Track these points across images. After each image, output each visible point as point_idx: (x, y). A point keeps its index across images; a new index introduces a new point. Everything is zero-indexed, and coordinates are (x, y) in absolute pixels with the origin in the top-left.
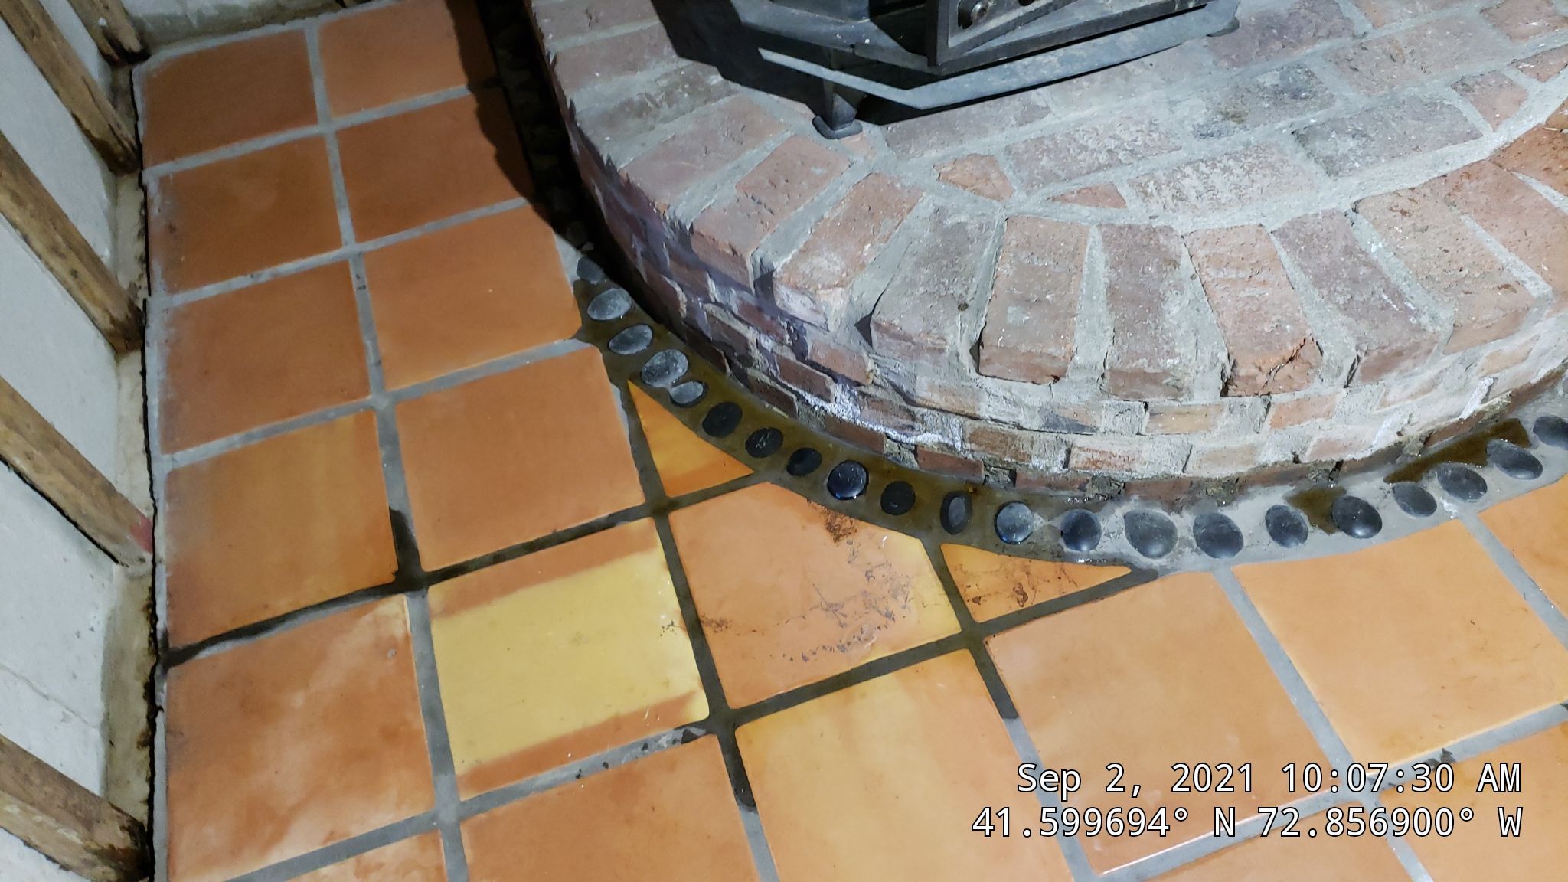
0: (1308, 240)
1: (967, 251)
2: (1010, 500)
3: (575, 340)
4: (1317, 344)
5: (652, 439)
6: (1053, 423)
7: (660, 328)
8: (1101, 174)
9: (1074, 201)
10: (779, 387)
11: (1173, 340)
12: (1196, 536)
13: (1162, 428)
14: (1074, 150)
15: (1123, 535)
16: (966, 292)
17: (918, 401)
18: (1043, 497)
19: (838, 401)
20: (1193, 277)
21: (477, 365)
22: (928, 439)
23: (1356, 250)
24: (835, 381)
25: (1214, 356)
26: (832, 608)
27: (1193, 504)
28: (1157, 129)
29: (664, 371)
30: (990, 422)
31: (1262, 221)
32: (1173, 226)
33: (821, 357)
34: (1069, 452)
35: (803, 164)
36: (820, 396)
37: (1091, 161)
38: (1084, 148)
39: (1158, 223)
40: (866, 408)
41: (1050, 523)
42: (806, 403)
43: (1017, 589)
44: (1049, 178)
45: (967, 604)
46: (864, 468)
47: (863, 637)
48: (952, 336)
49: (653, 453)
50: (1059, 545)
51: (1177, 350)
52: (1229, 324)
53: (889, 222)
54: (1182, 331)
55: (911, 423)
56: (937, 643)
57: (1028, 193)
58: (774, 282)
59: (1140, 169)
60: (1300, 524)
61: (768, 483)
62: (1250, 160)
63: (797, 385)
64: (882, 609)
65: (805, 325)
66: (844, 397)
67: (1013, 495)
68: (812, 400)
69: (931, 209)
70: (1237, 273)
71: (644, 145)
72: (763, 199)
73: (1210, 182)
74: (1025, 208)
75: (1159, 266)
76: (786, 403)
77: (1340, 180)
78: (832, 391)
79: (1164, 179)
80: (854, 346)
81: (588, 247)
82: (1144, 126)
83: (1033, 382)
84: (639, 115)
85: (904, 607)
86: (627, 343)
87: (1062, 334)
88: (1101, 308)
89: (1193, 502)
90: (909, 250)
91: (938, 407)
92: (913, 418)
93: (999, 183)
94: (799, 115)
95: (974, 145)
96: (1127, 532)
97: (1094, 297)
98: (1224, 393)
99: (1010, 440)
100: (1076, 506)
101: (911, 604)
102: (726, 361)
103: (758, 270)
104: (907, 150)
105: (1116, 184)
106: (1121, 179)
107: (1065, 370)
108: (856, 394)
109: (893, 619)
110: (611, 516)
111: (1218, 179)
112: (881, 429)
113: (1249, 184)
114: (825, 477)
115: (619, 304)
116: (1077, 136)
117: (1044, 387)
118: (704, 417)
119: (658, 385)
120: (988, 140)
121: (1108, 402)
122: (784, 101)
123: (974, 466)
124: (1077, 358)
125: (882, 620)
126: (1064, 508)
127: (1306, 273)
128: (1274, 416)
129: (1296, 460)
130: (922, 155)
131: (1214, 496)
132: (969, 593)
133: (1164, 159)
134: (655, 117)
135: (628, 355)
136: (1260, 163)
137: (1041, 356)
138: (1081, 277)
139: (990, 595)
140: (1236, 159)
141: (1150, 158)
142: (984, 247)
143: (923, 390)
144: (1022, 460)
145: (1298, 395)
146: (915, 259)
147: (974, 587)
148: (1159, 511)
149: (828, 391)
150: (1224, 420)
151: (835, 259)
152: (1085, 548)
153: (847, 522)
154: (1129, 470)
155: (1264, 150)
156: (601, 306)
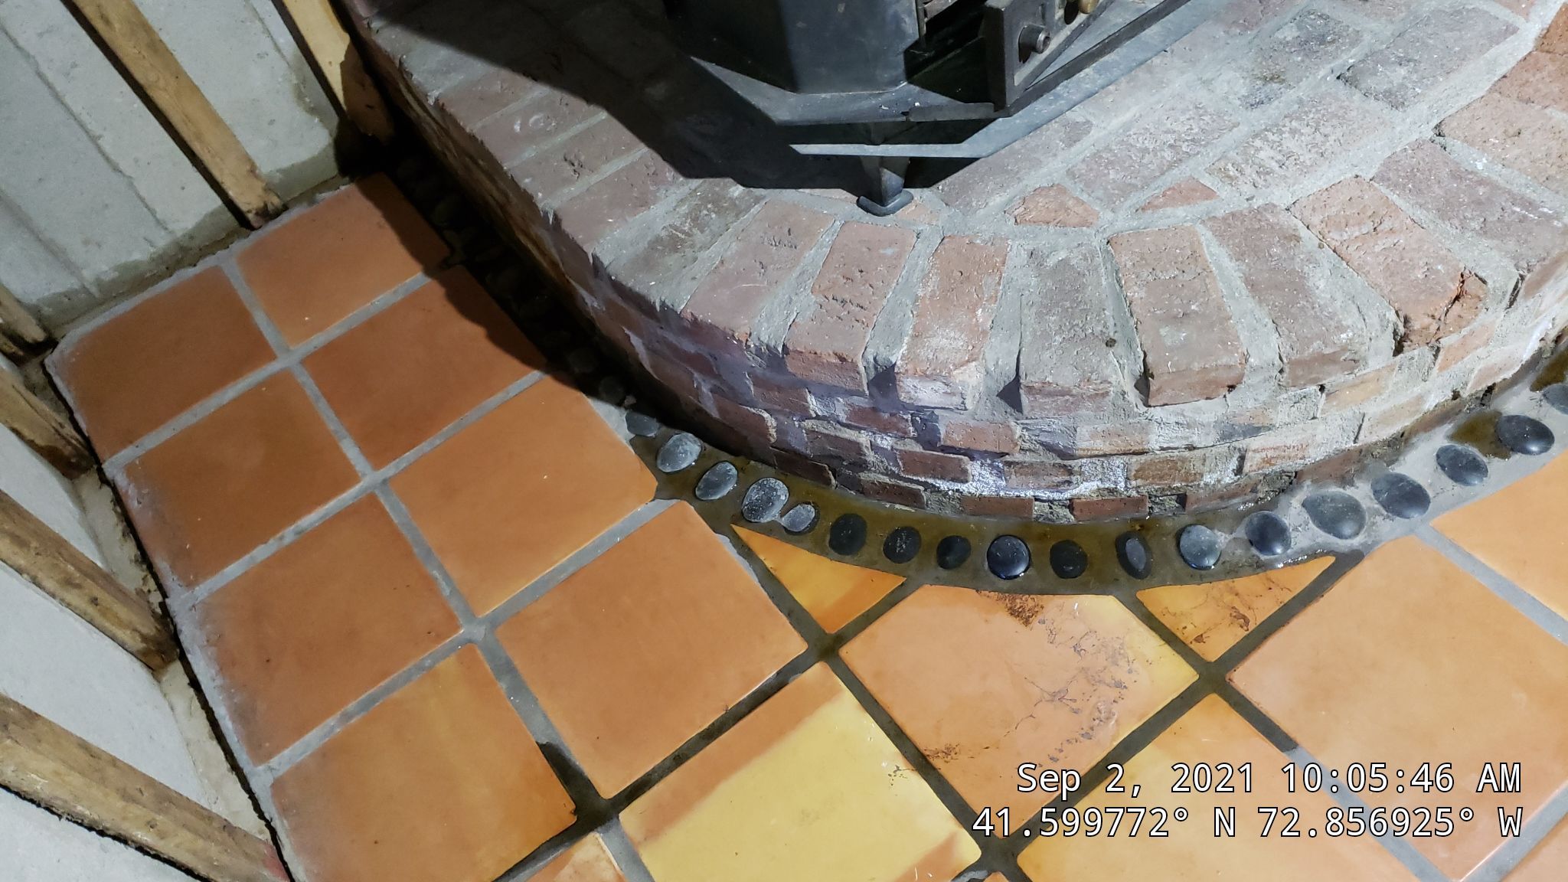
0: (1411, 176)
1: (1084, 286)
2: (1184, 526)
3: (657, 501)
4: (1477, 276)
5: (785, 577)
6: (1228, 433)
7: (740, 460)
8: (1175, 171)
9: (1165, 205)
10: (901, 483)
11: (1335, 314)
12: (1380, 503)
13: (1336, 406)
14: (1136, 156)
15: (1311, 525)
16: (1105, 326)
17: (1078, 453)
18: (1215, 511)
19: (976, 478)
20: (1320, 246)
21: (564, 559)
22: (1086, 489)
23: (1463, 172)
24: (972, 459)
25: (1382, 318)
26: (1058, 697)
27: (1362, 472)
28: (1206, 112)
29: (768, 502)
30: (1158, 452)
31: (1356, 171)
32: (1275, 202)
33: (958, 440)
34: (1242, 459)
35: (869, 249)
36: (954, 480)
37: (1159, 161)
38: (1146, 150)
39: (1258, 203)
40: (1013, 477)
41: (1234, 535)
42: (936, 490)
43: (1234, 614)
44: (1126, 190)
45: (1192, 646)
46: (1020, 539)
47: (1103, 716)
48: (1114, 376)
49: (791, 592)
50: (1253, 556)
51: (1344, 323)
52: (1381, 281)
53: (989, 281)
54: (1338, 304)
55: (1067, 478)
56: (1181, 696)
57: (1113, 211)
58: (898, 377)
59: (1211, 154)
60: (1474, 459)
61: (927, 586)
62: (1311, 116)
63: (925, 474)
64: (1108, 680)
65: (937, 412)
66: (983, 472)
67: (1185, 519)
68: (943, 485)
69: (1025, 255)
70: (1360, 229)
71: (694, 278)
72: (847, 297)
73: (1285, 148)
74: (1119, 225)
75: (1283, 246)
76: (912, 497)
77: (1408, 110)
78: (970, 471)
79: (1239, 159)
80: (999, 417)
81: (630, 400)
82: (1191, 112)
83: (1207, 399)
84: (676, 250)
85: (1130, 671)
86: (715, 486)
87: (1228, 341)
88: (1251, 304)
89: (1362, 470)
90: (1024, 302)
91: (1101, 453)
92: (1071, 473)
93: (1080, 210)
94: (839, 202)
95: (1034, 180)
96: (1314, 521)
97: (1237, 294)
98: (1399, 350)
99: (1179, 464)
100: (1249, 512)
101: (1136, 666)
102: (830, 472)
103: (872, 369)
104: (969, 204)
105: (1196, 177)
106: (1197, 169)
107: (1242, 376)
108: (1001, 465)
109: (1125, 687)
110: (778, 673)
111: (1290, 144)
112: (1030, 493)
113: (1323, 139)
114: (984, 561)
115: (689, 450)
116: (1131, 141)
117: (1219, 400)
118: (828, 538)
119: (766, 519)
120: (1045, 170)
121: (1285, 396)
122: (817, 191)
123: (1138, 502)
124: (1251, 360)
125: (1113, 693)
126: (1240, 517)
127: (1428, 210)
128: (1442, 360)
129: (1456, 395)
130: (987, 204)
131: (1381, 457)
132: (1188, 635)
133: (1229, 138)
134: (692, 246)
135: (719, 499)
136: (1324, 115)
137: (1217, 370)
138: (1215, 278)
139: (1209, 629)
140: (1299, 119)
141: (1215, 141)
142: (1099, 277)
143: (1085, 440)
144: (1192, 481)
145: (1464, 332)
146: (1034, 310)
147: (1190, 627)
148: (1334, 490)
149: (965, 472)
150: (1396, 377)
151: (952, 334)
152: (1279, 550)
153: (1029, 601)
154: (1303, 458)
155: (1320, 102)
156: (671, 456)
